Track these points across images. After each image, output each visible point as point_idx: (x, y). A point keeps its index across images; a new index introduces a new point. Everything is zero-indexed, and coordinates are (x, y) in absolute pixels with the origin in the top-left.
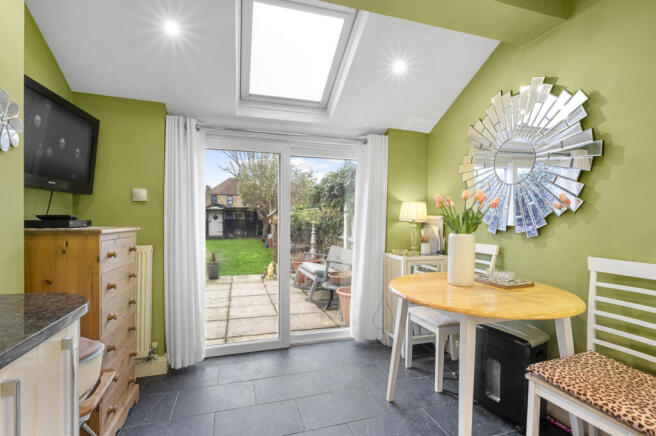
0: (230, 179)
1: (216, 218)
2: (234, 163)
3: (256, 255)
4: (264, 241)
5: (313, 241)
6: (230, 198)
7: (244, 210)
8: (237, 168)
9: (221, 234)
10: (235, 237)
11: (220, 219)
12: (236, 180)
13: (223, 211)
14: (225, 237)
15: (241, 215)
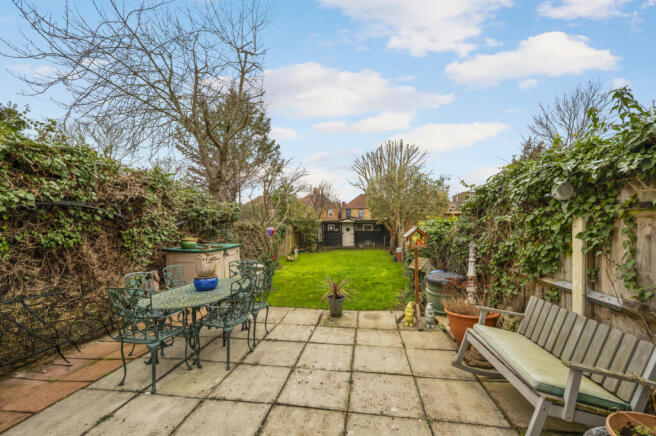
0: (361, 195)
1: (348, 230)
2: (363, 179)
3: (384, 273)
4: (391, 253)
5: (471, 272)
6: (361, 211)
7: (373, 222)
8: (366, 183)
9: (353, 245)
10: (366, 247)
11: (352, 231)
12: (365, 196)
13: (354, 224)
14: (356, 247)
15: (370, 227)
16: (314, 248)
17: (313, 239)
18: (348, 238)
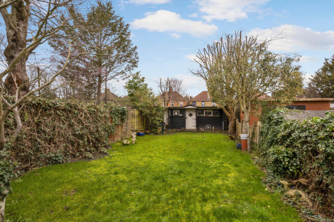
1: (191, 115)
4: (233, 139)
6: (203, 103)
7: (212, 109)
9: (195, 128)
10: (206, 131)
11: (194, 116)
13: (197, 109)
14: (198, 130)
15: (210, 113)
16: (160, 130)
17: (158, 123)
18: (191, 122)
